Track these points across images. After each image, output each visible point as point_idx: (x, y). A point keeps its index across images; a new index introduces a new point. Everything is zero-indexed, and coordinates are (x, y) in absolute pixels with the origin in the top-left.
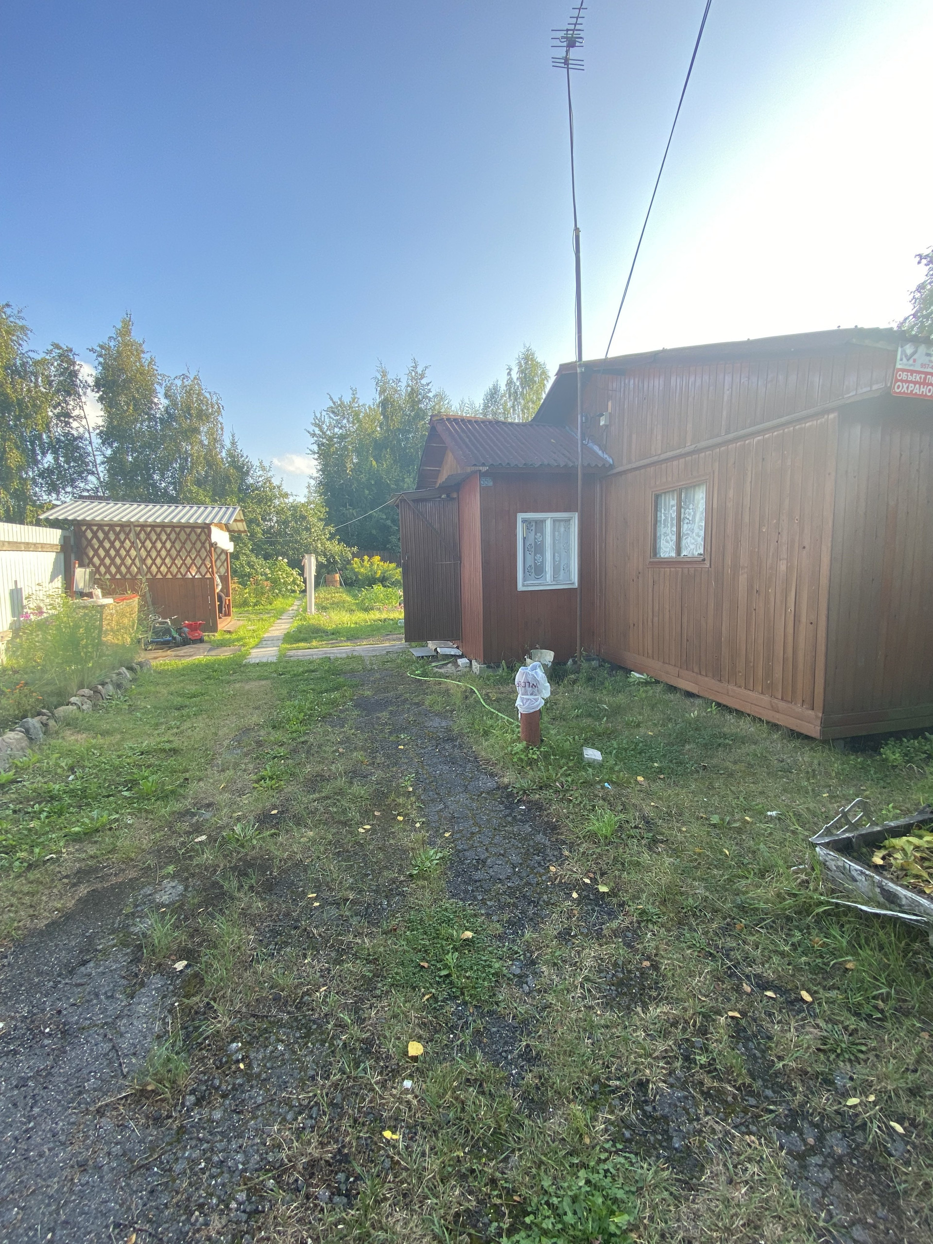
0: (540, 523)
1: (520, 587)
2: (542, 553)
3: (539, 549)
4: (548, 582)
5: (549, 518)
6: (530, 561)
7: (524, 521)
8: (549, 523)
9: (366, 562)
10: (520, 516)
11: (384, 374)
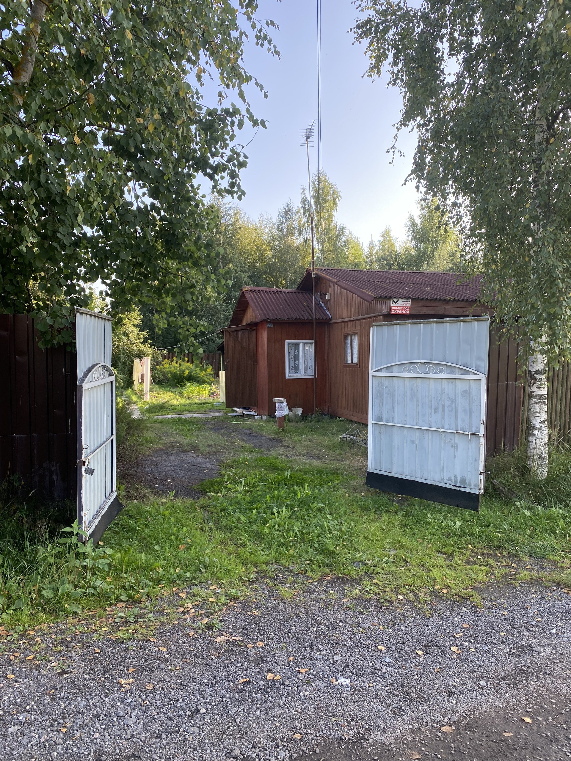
0: (297, 346)
1: (287, 377)
2: (298, 360)
3: (297, 358)
4: (301, 374)
5: (301, 342)
6: (292, 364)
7: (289, 344)
8: (301, 346)
9: (175, 363)
10: (287, 342)
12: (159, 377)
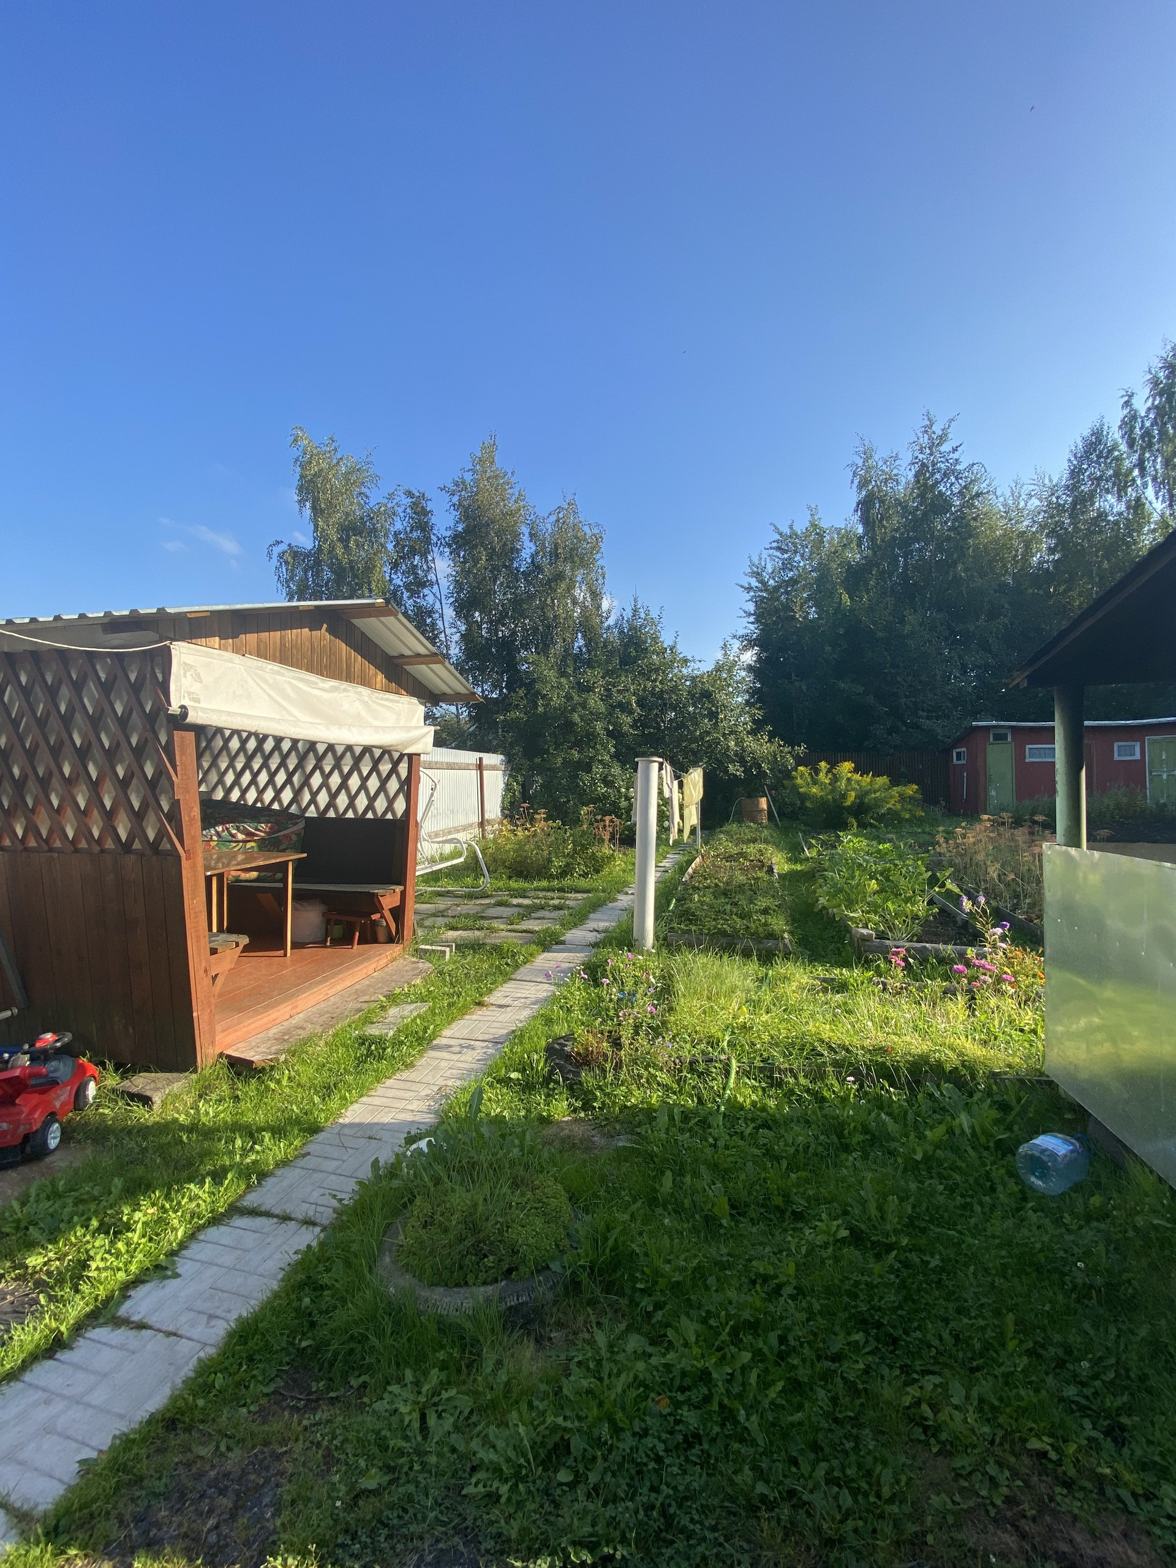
9: (822, 775)
11: (868, 455)
12: (793, 804)
